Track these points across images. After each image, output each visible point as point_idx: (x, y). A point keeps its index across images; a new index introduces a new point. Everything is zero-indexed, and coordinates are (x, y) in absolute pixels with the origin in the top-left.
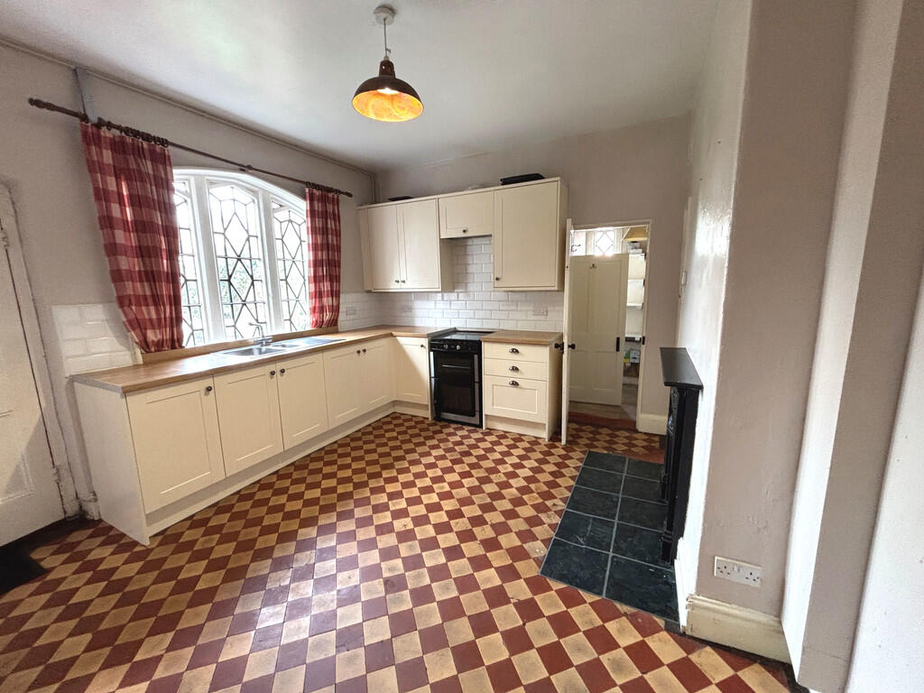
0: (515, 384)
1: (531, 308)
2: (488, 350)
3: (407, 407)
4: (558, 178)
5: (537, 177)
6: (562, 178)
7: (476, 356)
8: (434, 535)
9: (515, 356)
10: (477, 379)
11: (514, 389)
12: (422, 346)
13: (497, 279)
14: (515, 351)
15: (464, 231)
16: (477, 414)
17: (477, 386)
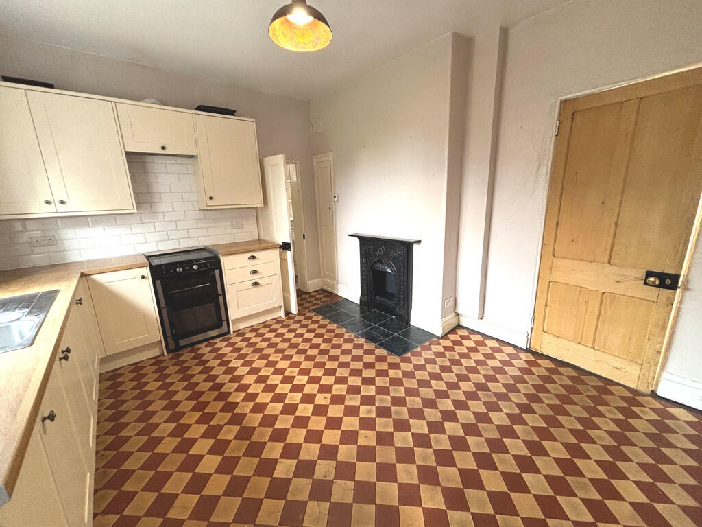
0: (256, 284)
1: (229, 223)
2: (227, 262)
3: (119, 358)
4: (254, 120)
5: (231, 113)
6: (256, 120)
7: (217, 271)
8: (346, 386)
9: (253, 262)
10: (220, 292)
11: (257, 289)
12: (143, 277)
13: (211, 198)
14: (253, 257)
15: (163, 148)
16: (225, 323)
17: (221, 298)
